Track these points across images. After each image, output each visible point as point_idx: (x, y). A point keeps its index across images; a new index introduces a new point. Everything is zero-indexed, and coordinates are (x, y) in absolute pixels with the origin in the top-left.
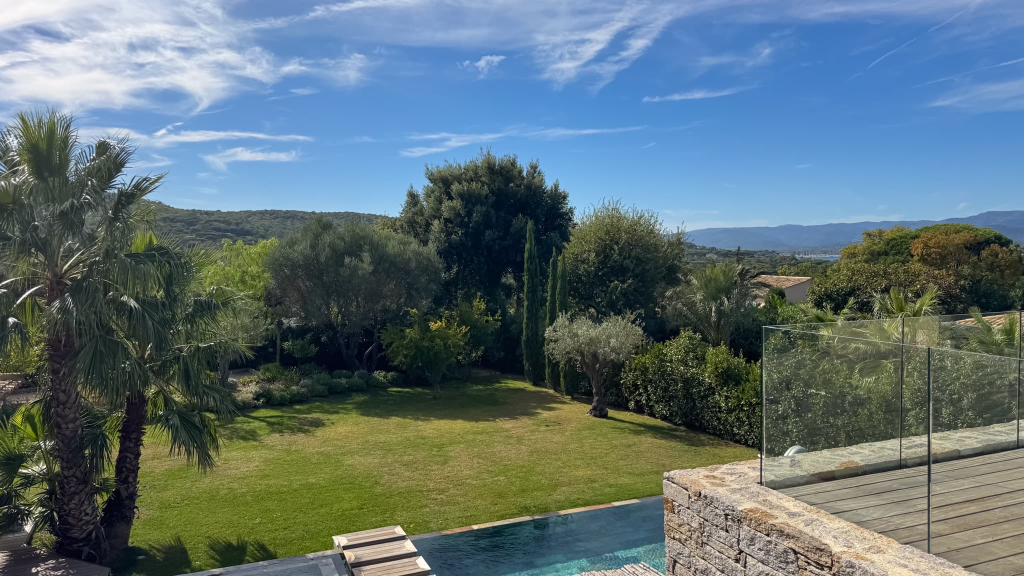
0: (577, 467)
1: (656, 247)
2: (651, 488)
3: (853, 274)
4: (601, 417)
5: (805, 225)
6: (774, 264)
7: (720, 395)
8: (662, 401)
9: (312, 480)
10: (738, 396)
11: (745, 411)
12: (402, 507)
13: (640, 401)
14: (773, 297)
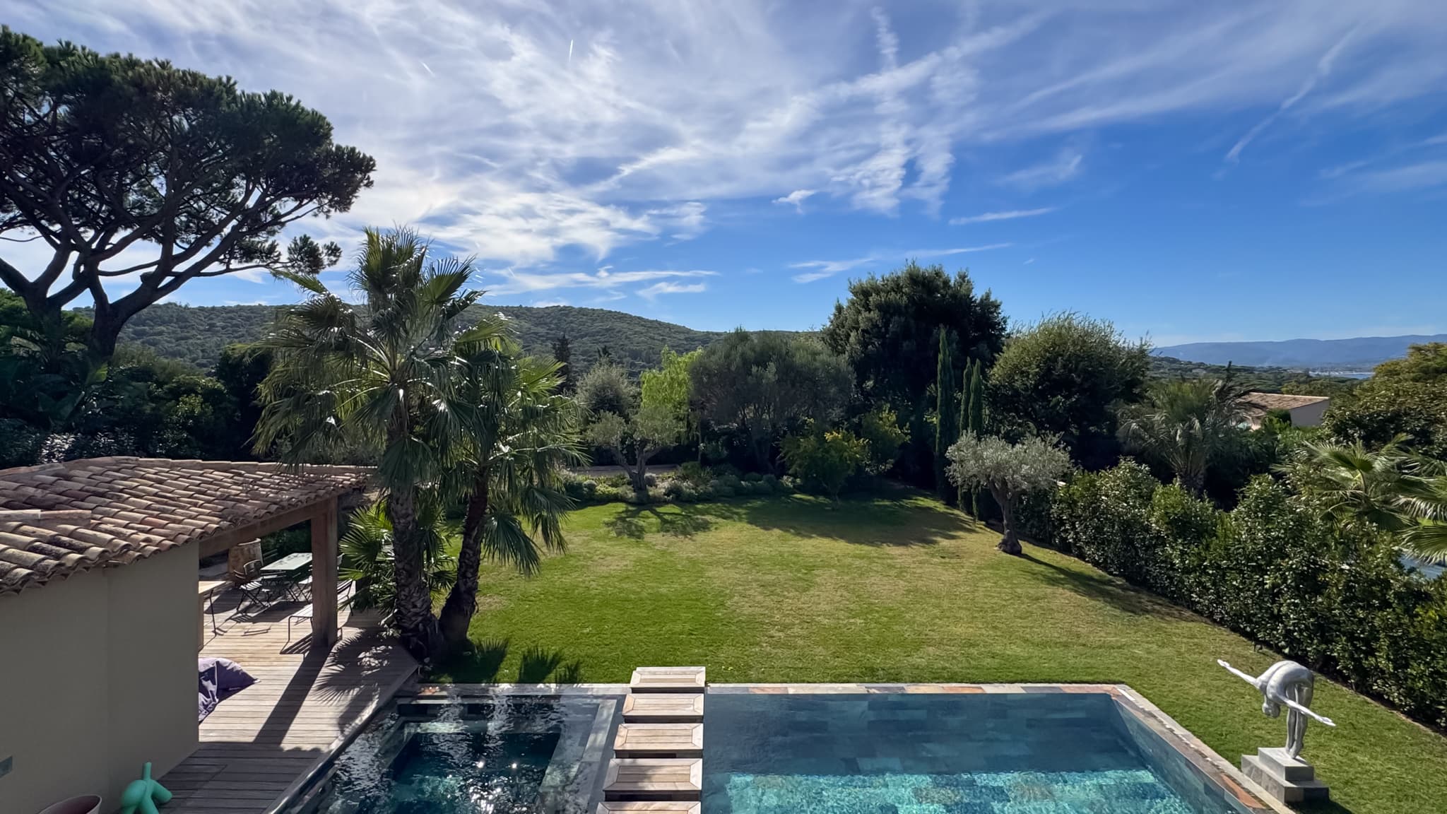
0: (958, 620)
1: (1112, 361)
2: (1050, 668)
3: (1398, 395)
4: (1012, 553)
5: (1323, 339)
6: (1278, 381)
7: (1172, 548)
8: (1094, 544)
9: (663, 590)
10: (1199, 554)
11: (1209, 574)
12: (733, 640)
13: (1066, 539)
14: (1271, 420)
